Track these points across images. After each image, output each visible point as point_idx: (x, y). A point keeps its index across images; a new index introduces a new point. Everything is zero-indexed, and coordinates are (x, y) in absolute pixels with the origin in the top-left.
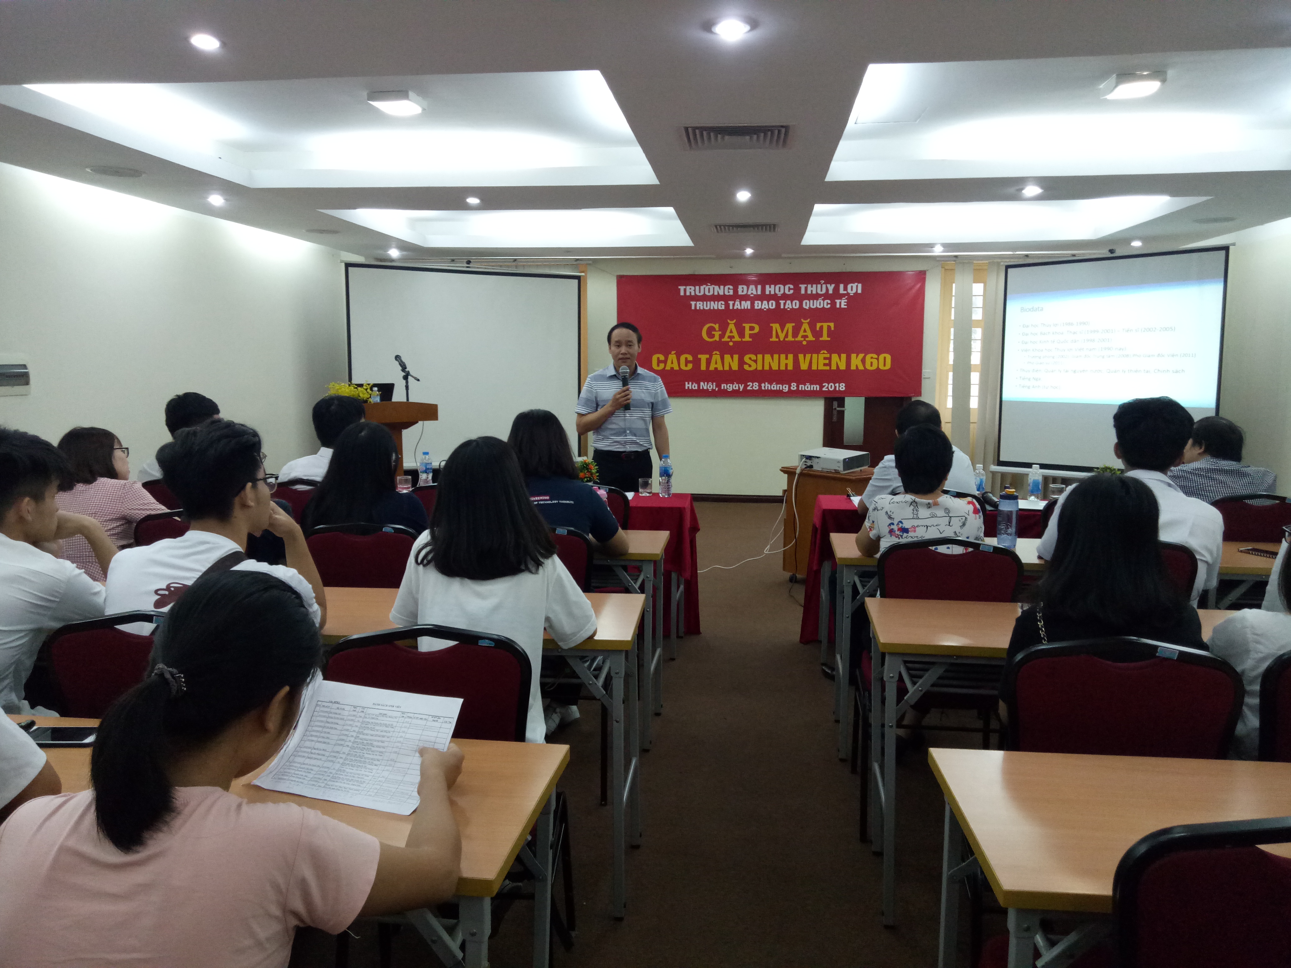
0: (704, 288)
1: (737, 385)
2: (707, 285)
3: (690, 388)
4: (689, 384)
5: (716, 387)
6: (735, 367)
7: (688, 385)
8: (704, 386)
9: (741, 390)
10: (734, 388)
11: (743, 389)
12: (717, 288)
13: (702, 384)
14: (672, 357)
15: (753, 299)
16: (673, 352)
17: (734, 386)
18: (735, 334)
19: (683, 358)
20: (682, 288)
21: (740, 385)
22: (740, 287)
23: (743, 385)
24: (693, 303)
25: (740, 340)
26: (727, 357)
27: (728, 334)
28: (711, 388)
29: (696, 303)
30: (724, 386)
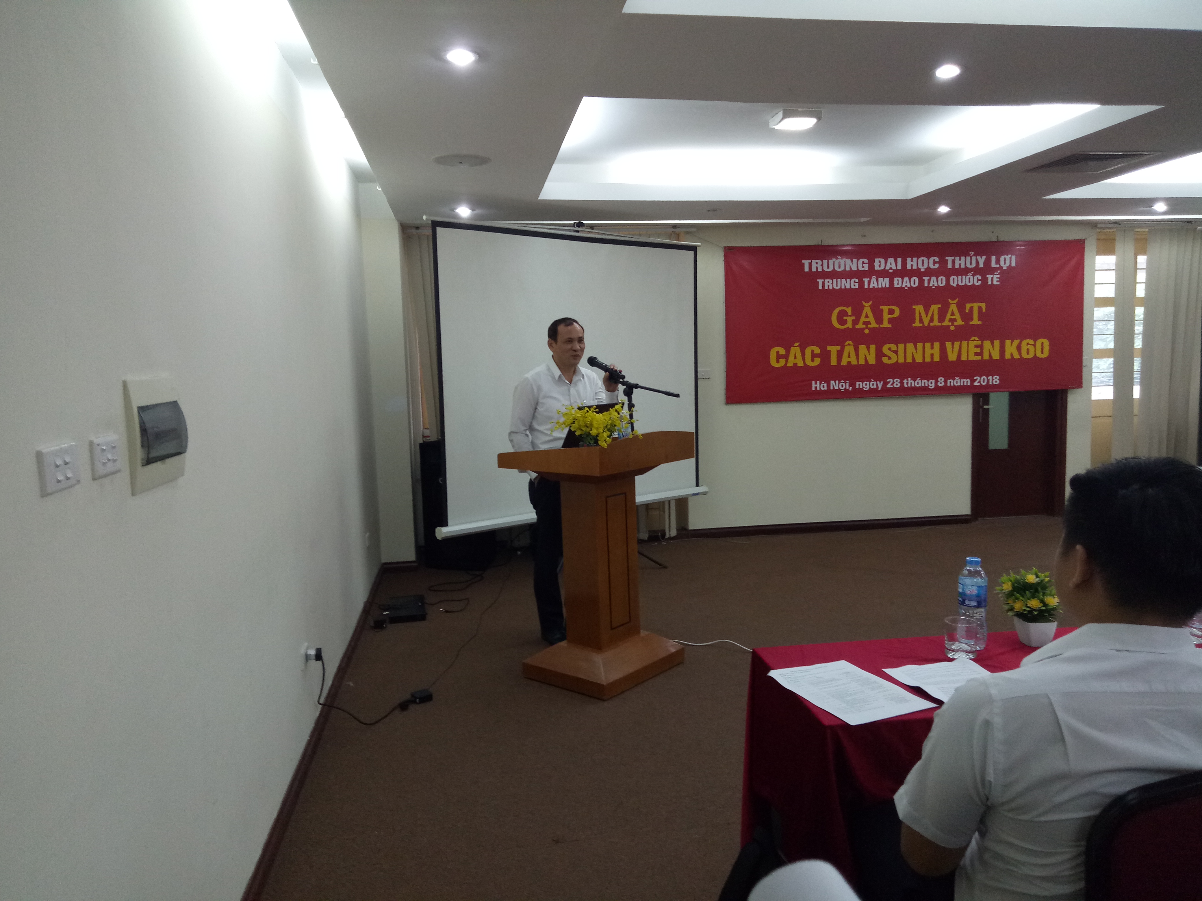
0: (834, 262)
1: (875, 383)
2: (837, 258)
3: (818, 389)
4: (816, 383)
5: (850, 386)
6: (872, 360)
7: (816, 386)
8: (835, 385)
10: (872, 387)
11: (882, 387)
12: (848, 261)
13: (832, 382)
14: (795, 350)
15: (891, 275)
16: (796, 344)
17: (871, 383)
18: (871, 319)
19: (808, 351)
20: (806, 263)
21: (878, 382)
22: (877, 260)
23: (882, 382)
24: (820, 281)
25: (877, 326)
26: (862, 348)
27: (863, 319)
28: (844, 388)
29: (824, 281)
30: (859, 385)
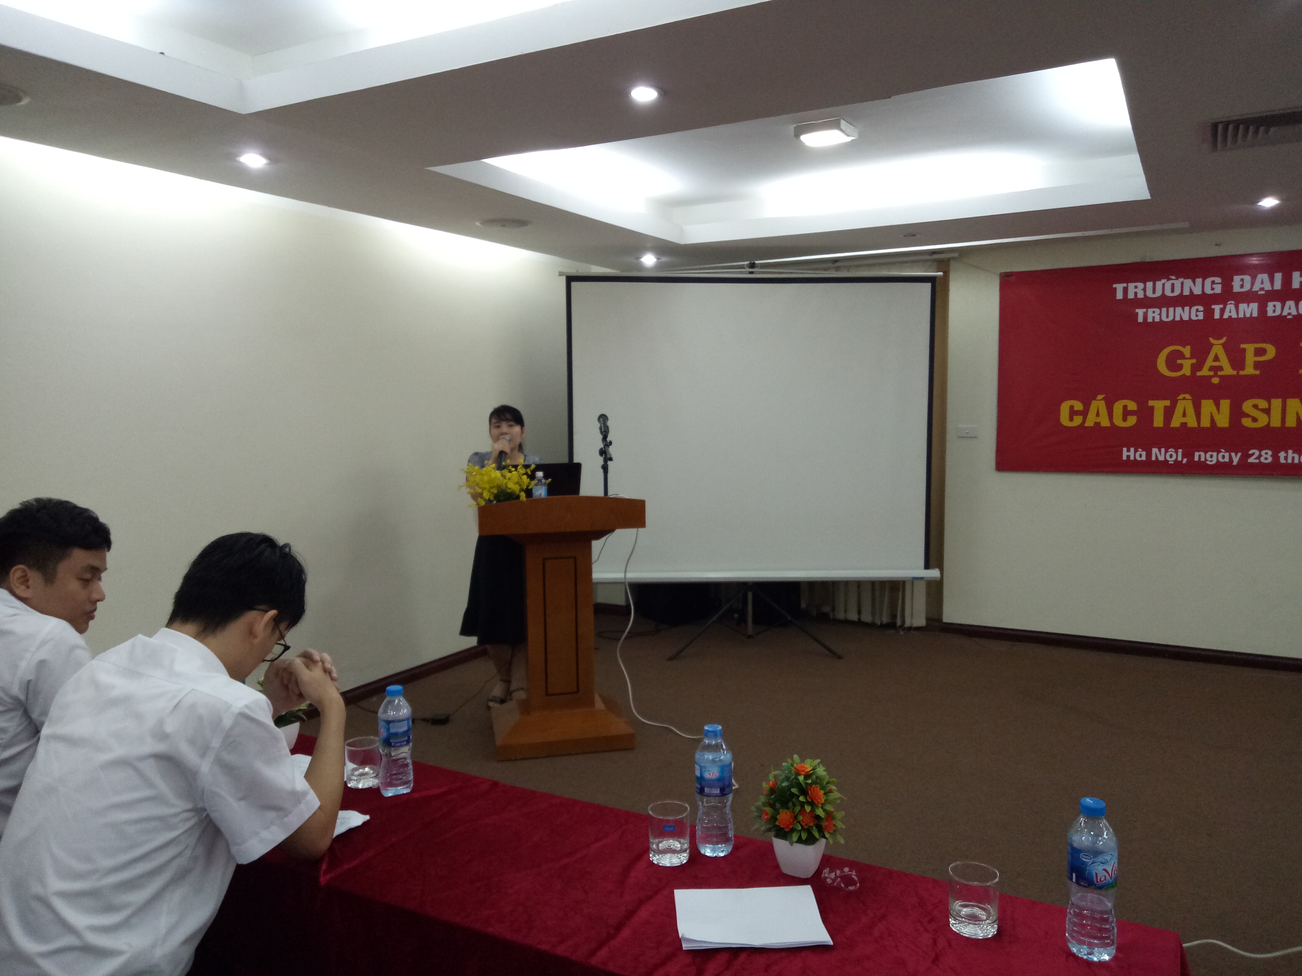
0: (1164, 285)
1: (1227, 455)
2: (1169, 279)
3: (1132, 458)
4: (1128, 451)
5: (1184, 456)
6: (1223, 421)
7: (1127, 454)
8: (1158, 454)
9: (1235, 463)
10: (1221, 460)
11: (1239, 462)
12: (1188, 283)
13: (1155, 451)
14: (1098, 404)
15: (1263, 299)
16: (1100, 397)
17: (1220, 455)
18: (1224, 362)
19: (1118, 407)
20: (1119, 287)
21: (1233, 454)
22: (1237, 279)
23: (1239, 454)
24: (1140, 312)
25: (1235, 373)
26: (1207, 406)
27: (1209, 362)
28: (1174, 458)
29: (1147, 311)
30: (1200, 456)
